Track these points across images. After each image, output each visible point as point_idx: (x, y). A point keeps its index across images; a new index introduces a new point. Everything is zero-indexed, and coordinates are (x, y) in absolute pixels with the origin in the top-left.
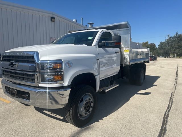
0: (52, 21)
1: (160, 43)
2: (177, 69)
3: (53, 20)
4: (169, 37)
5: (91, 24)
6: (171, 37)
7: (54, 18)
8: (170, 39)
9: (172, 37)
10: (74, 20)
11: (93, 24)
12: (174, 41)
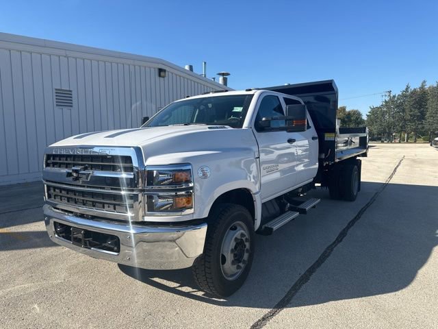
0: (160, 76)
1: (370, 110)
2: (400, 163)
3: (162, 74)
4: (389, 96)
5: (223, 74)
6: (394, 96)
7: (165, 71)
8: (392, 100)
9: (397, 95)
10: (187, 68)
11: (228, 74)
12: (401, 104)
